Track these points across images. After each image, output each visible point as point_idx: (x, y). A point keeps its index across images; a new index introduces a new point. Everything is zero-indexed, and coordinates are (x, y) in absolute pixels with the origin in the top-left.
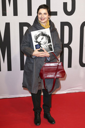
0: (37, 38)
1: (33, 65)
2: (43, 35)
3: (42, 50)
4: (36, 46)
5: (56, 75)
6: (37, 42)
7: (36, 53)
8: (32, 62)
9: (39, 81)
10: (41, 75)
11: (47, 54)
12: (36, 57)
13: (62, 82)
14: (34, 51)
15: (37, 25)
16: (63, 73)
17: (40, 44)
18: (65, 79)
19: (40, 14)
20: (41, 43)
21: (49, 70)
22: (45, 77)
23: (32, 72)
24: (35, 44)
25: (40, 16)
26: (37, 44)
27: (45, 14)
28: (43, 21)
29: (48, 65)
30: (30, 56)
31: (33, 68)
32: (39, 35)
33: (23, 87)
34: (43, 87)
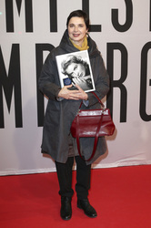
2: (77, 61)
3: (74, 88)
4: (64, 80)
7: (64, 92)
10: (73, 131)
11: (83, 94)
12: (65, 100)
14: (60, 89)
15: (67, 45)
16: (112, 128)
17: (71, 77)
18: (114, 139)
19: (73, 25)
20: (73, 75)
21: (88, 123)
22: (80, 135)
23: (57, 125)
25: (71, 30)
27: (80, 26)
28: (77, 39)
30: (54, 98)
31: (59, 118)
32: (69, 61)
33: (42, 152)
34: (76, 153)
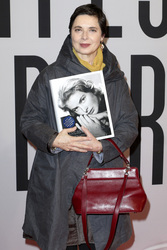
0: (66, 97)
1: (54, 175)
2: (85, 89)
3: (79, 133)
4: (63, 119)
5: (118, 203)
6: (65, 109)
7: (63, 140)
8: (52, 165)
9: (72, 221)
10: (76, 204)
11: (94, 143)
12: (63, 152)
13: (137, 225)
14: (57, 133)
15: (68, 62)
17: (74, 115)
18: (144, 217)
19: (79, 29)
20: (78, 111)
21: (101, 190)
22: (88, 209)
23: (49, 193)
24: (60, 114)
25: (77, 37)
26: (67, 114)
27: (93, 29)
28: (87, 50)
29: (96, 174)
30: (45, 149)
31: (53, 181)
32: (72, 89)
33: (25, 236)
34: (81, 240)
